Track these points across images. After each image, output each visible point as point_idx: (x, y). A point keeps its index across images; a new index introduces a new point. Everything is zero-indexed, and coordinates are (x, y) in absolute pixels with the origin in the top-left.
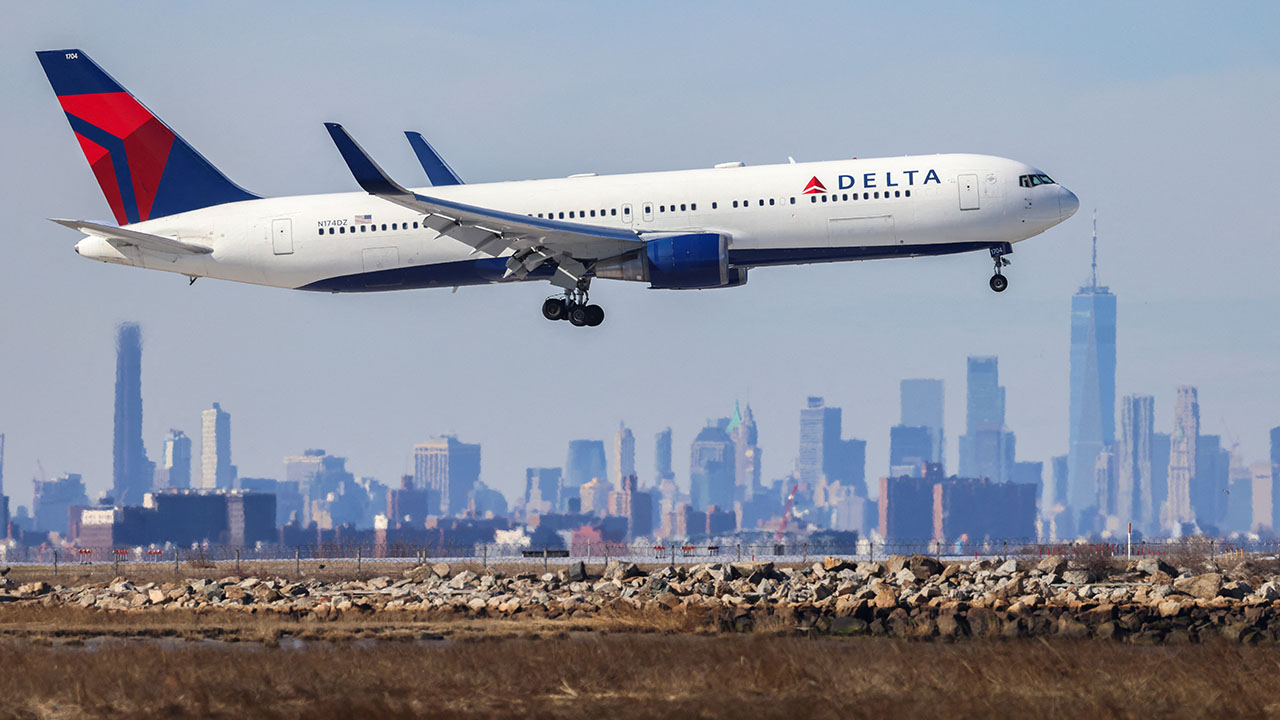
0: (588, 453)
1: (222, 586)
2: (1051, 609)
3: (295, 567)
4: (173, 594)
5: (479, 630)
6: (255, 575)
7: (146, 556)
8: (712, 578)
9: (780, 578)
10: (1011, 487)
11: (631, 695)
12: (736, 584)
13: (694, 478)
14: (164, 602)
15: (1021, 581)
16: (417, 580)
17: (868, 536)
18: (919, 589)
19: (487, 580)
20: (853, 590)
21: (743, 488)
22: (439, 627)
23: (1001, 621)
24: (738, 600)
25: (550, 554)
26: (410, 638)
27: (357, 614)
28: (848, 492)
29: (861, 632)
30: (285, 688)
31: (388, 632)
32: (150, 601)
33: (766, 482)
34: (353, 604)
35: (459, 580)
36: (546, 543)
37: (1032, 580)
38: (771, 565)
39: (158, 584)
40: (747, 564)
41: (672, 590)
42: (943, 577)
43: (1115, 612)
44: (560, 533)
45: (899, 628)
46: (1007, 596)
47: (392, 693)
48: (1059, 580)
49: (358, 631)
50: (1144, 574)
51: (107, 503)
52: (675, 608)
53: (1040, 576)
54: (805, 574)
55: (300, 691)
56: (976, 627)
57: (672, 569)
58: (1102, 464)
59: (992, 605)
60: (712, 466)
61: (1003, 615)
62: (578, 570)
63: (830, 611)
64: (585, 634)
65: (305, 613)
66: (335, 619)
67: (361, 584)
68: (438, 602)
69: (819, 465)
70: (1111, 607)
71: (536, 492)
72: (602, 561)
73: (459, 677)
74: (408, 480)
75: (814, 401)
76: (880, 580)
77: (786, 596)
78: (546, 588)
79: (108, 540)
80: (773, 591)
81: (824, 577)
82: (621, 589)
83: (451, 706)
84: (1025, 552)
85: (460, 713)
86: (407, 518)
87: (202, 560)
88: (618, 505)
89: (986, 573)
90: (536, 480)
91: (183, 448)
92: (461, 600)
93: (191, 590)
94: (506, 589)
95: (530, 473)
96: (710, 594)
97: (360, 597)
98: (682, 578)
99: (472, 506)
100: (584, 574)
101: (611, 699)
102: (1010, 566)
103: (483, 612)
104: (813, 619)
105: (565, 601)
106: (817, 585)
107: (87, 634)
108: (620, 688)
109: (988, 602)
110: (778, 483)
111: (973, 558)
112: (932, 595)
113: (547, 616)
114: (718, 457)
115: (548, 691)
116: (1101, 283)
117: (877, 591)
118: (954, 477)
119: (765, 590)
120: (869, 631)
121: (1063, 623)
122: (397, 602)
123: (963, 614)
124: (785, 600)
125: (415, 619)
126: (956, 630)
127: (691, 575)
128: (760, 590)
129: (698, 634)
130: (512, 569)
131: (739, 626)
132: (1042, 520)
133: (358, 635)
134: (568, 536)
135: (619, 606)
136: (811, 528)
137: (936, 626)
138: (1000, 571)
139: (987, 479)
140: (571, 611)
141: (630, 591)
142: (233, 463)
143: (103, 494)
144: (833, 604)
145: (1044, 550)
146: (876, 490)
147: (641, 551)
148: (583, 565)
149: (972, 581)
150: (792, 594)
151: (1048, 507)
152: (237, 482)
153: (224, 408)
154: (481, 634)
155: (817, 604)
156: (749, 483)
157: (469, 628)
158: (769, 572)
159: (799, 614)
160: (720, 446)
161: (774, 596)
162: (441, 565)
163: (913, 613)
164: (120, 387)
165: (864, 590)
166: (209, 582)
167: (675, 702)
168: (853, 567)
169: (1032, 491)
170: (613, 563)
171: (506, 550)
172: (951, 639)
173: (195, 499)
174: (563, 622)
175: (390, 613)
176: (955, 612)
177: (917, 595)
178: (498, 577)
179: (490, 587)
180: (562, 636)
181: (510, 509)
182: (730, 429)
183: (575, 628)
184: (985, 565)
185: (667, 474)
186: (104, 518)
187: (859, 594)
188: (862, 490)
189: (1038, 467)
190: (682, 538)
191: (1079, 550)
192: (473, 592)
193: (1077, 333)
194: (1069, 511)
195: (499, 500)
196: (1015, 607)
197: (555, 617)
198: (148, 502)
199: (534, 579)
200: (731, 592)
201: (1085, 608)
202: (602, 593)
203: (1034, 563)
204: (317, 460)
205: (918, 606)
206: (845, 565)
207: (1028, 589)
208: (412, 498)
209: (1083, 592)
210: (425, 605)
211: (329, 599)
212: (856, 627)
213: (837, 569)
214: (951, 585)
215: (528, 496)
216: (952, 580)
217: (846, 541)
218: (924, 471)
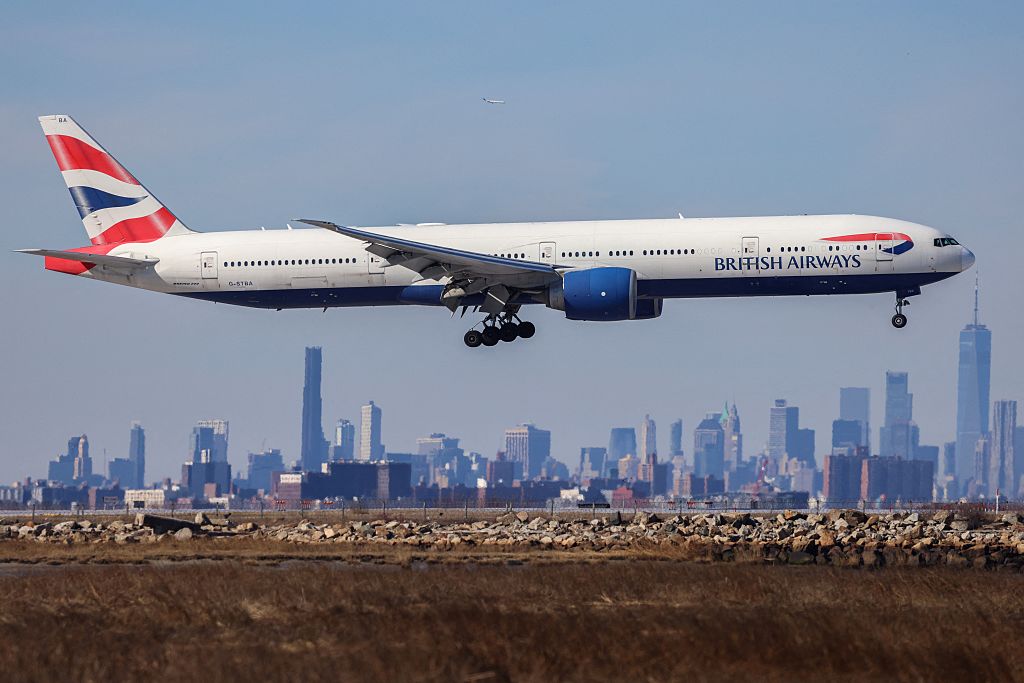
0: (624, 437)
1: (374, 527)
2: (942, 547)
3: (423, 514)
4: (340, 531)
5: (548, 558)
6: (396, 519)
7: (323, 506)
8: (707, 523)
9: (753, 524)
10: (915, 464)
11: (650, 603)
12: (723, 528)
13: (697, 456)
14: (333, 537)
15: (921, 527)
16: (506, 523)
17: (816, 497)
18: (850, 533)
19: (554, 524)
20: (804, 533)
21: (729, 463)
22: (521, 555)
23: (907, 556)
24: (725, 539)
25: (597, 506)
26: (499, 564)
27: (464, 547)
28: (802, 466)
29: (810, 563)
30: (414, 595)
31: (485, 560)
32: (324, 536)
33: (746, 458)
34: (462, 540)
35: (534, 524)
36: (594, 499)
37: (929, 527)
38: (749, 515)
39: (331, 525)
40: (732, 514)
41: (680, 532)
42: (867, 525)
43: (987, 550)
44: (604, 492)
45: (836, 560)
46: (912, 538)
47: (487, 600)
48: (948, 528)
49: (465, 558)
50: (1007, 524)
51: (296, 470)
52: (681, 545)
53: (935, 525)
54: (772, 521)
55: (424, 598)
56: (889, 559)
57: (680, 517)
58: (979, 449)
59: (901, 544)
60: (709, 447)
61: (909, 552)
62: (616, 517)
63: (788, 548)
64: (619, 562)
65: (429, 545)
66: (450, 550)
67: (468, 526)
68: (520, 538)
69: (783, 447)
70: (984, 546)
71: (588, 464)
72: (632, 511)
73: (533, 589)
74: (501, 455)
75: (780, 402)
76: (824, 527)
77: (758, 537)
78: (593, 530)
79: (298, 493)
80: (750, 533)
81: (785, 524)
82: (645, 531)
83: (527, 609)
84: (924, 508)
85: (532, 614)
86: (501, 481)
87: (361, 507)
88: (645, 474)
89: (897, 522)
90: (587, 456)
91: (349, 432)
92: (536, 537)
93: (352, 529)
94: (566, 530)
95: (584, 451)
96: (706, 535)
97: (466, 535)
98: (687, 524)
99: (544, 474)
100: (620, 521)
101: (636, 606)
102: (914, 517)
103: (550, 546)
104: (777, 553)
105: (606, 539)
106: (779, 530)
107: (282, 558)
108: (641, 598)
109: (898, 542)
110: (754, 459)
111: (887, 511)
112: (859, 537)
113: (593, 550)
114: (714, 441)
115: (594, 599)
116: (981, 322)
117: (821, 533)
118: (875, 456)
119: (744, 533)
120: (815, 562)
121: (950, 557)
122: (492, 539)
123: (880, 550)
124: (757, 539)
125: (504, 551)
126: (876, 561)
127: (693, 522)
128: (740, 532)
129: (698, 563)
130: (571, 516)
131: (725, 557)
132: (937, 485)
133: (466, 561)
134: (608, 494)
135: (644, 543)
136: (777, 490)
137: (862, 559)
138: (907, 521)
139: (899, 458)
140: (610, 546)
141: (651, 532)
142: (382, 443)
143: (294, 464)
144: (791, 542)
145: (938, 506)
146: (822, 464)
147: (659, 504)
148: (619, 513)
149: (887, 527)
150: (762, 535)
151: (942, 478)
152: (384, 456)
153: (377, 405)
154: (549, 561)
155: (779, 543)
156: (734, 458)
157: (540, 557)
158: (747, 520)
159: (767, 549)
160: (715, 432)
161: (750, 537)
162: (522, 514)
163: (845, 549)
164: (306, 390)
165: (813, 533)
166: (364, 524)
167: (680, 608)
168: (805, 517)
169: (931, 468)
170: (640, 513)
171: (567, 502)
172: (871, 568)
173: (357, 466)
174: (605, 554)
175: (487, 545)
176: (875, 549)
177: (849, 537)
178: (561, 522)
179: (555, 529)
180: (603, 563)
181: (570, 475)
182: (721, 421)
183: (612, 558)
184: (896, 517)
185: (679, 453)
186: (294, 479)
187: (808, 536)
188: (812, 464)
189: (936, 449)
190: (688, 497)
191: (963, 507)
192: (544, 532)
193: (964, 357)
194: (956, 481)
195: (563, 468)
196: (917, 546)
197: (598, 551)
198: (324, 469)
199: (586, 523)
200: (720, 533)
201: (966, 547)
202: (631, 533)
203: (930, 516)
204: (439, 440)
205: (849, 545)
206: (799, 516)
207: (926, 534)
208: (503, 467)
209: (964, 536)
210: (511, 540)
211: (445, 536)
212: (807, 559)
213: (793, 519)
214: (872, 530)
215: (582, 469)
216: (873, 527)
217: (801, 499)
218: (855, 453)
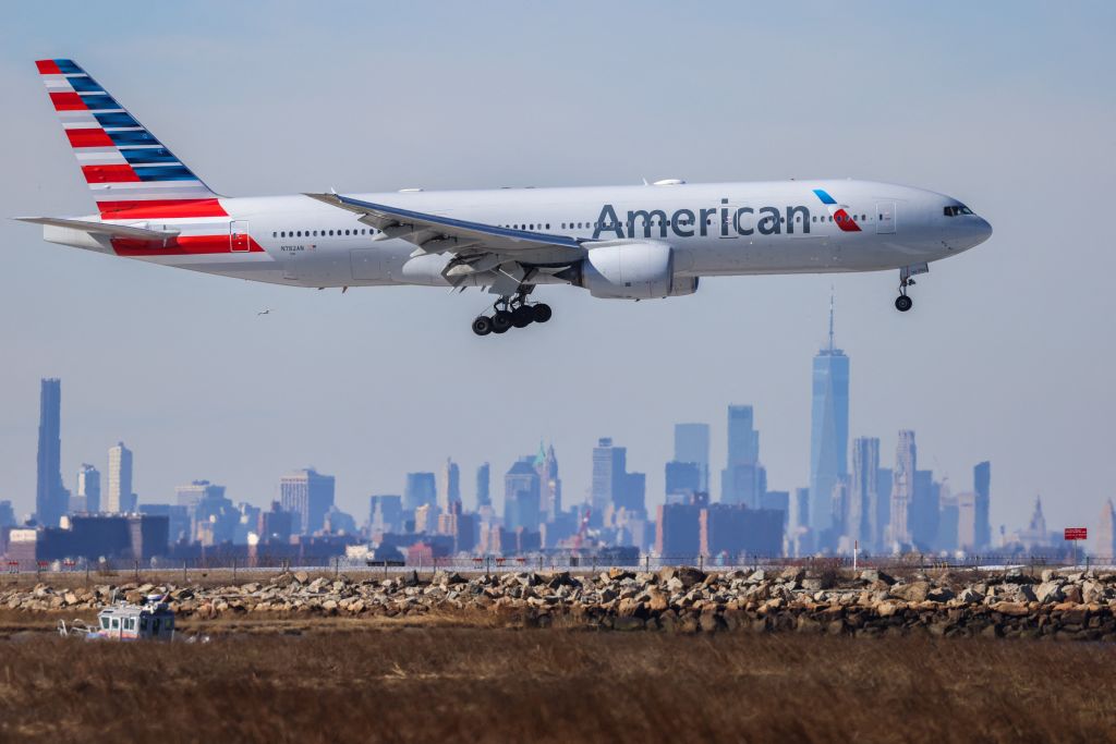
0: (422, 483)
1: (124, 591)
2: (791, 610)
3: (183, 575)
4: (84, 597)
5: (331, 625)
6: (150, 581)
7: (63, 566)
8: (519, 584)
9: (575, 584)
10: (762, 512)
11: (449, 676)
12: (538, 589)
13: (508, 510)
14: (77, 604)
15: (767, 587)
16: (281, 585)
17: (647, 551)
18: (685, 594)
19: (338, 585)
20: (632, 595)
21: (545, 514)
22: (298, 624)
23: (751, 620)
24: (540, 602)
25: (390, 564)
26: (273, 634)
27: (233, 614)
28: (631, 517)
29: (639, 628)
30: (173, 669)
31: (256, 629)
32: (66, 603)
33: (566, 508)
34: (230, 606)
35: (315, 585)
36: (387, 556)
37: (777, 587)
38: (567, 574)
39: (72, 590)
40: (548, 572)
41: (487, 594)
42: (705, 585)
43: (843, 612)
44: (400, 549)
45: (669, 625)
46: (757, 598)
47: (258, 675)
48: (799, 587)
49: (233, 627)
50: (866, 583)
51: (30, 524)
52: (489, 608)
53: (784, 583)
54: (595, 581)
55: (184, 672)
56: (732, 624)
57: (487, 577)
58: (836, 493)
59: (745, 606)
60: (522, 494)
61: (753, 615)
62: (412, 577)
63: (613, 612)
64: (417, 630)
65: (190, 613)
66: (215, 617)
67: (236, 589)
68: (297, 603)
69: (609, 495)
70: (840, 608)
71: (379, 516)
72: (431, 570)
73: (312, 662)
74: (276, 505)
75: (605, 441)
76: (654, 587)
77: (579, 599)
78: (386, 592)
79: (32, 555)
80: (569, 594)
81: (610, 584)
82: (446, 593)
83: (305, 684)
84: (772, 564)
85: (311, 690)
86: (275, 535)
87: (108, 570)
88: (447, 526)
89: (740, 581)
90: (378, 505)
91: (93, 479)
92: (316, 602)
93: (98, 594)
94: (354, 592)
95: (374, 500)
96: (518, 596)
97: (234, 599)
98: (495, 583)
99: (327, 526)
100: (415, 581)
101: (432, 678)
102: (759, 575)
103: (334, 612)
104: (600, 617)
105: (400, 602)
106: (604, 591)
107: (14, 630)
108: (440, 670)
109: (741, 604)
110: (575, 508)
111: (728, 568)
112: (696, 598)
113: (386, 615)
114: (527, 487)
115: (383, 673)
116: (838, 346)
117: (651, 595)
118: (716, 504)
119: (562, 594)
120: (645, 628)
121: (801, 621)
122: (265, 604)
123: (720, 613)
124: (578, 604)
125: (280, 618)
126: (715, 627)
127: (504, 581)
128: (558, 594)
129: (509, 629)
130: (360, 575)
131: (542, 622)
132: (788, 539)
133: (234, 630)
134: (404, 551)
135: (444, 606)
136: (602, 544)
137: (699, 624)
138: (751, 579)
139: (744, 505)
140: (406, 611)
141: (454, 594)
142: (134, 491)
143: (28, 517)
144: (616, 605)
145: (788, 562)
146: (654, 514)
147: (463, 564)
148: (415, 572)
149: (728, 587)
150: (584, 598)
151: (793, 529)
152: (137, 508)
153: (127, 447)
154: (333, 630)
155: (604, 606)
156: (552, 507)
157: (322, 625)
158: (564, 579)
159: (590, 613)
160: (529, 477)
161: (570, 599)
162: (301, 572)
163: (681, 613)
164: (42, 430)
165: (642, 594)
166: (112, 588)
167: (483, 681)
168: (633, 576)
169: (780, 517)
170: (440, 572)
171: (355, 562)
172: (711, 633)
173: (103, 522)
174: (400, 620)
175: (260, 612)
176: (714, 612)
177: (683, 599)
178: (347, 583)
179: (340, 591)
180: (398, 631)
181: (358, 528)
182: (536, 463)
183: (407, 625)
184: (739, 574)
185: (484, 499)
186: (29, 536)
187: (637, 598)
188: (643, 513)
189: (786, 496)
190: (497, 553)
191: (815, 563)
192: (327, 595)
193: (817, 387)
194: (810, 531)
195: (349, 520)
196: (763, 608)
197: (392, 616)
198: (64, 523)
199: (376, 585)
200: (536, 596)
201: (819, 609)
202: (431, 596)
203: (778, 574)
204: (201, 488)
205: (684, 608)
206: (626, 575)
207: (774, 594)
208: (279, 519)
209: (817, 597)
210: (287, 606)
211: (210, 601)
212: (635, 625)
213: (620, 578)
214: (712, 591)
215: (372, 520)
216: (712, 586)
217: (629, 555)
218: (692, 500)
